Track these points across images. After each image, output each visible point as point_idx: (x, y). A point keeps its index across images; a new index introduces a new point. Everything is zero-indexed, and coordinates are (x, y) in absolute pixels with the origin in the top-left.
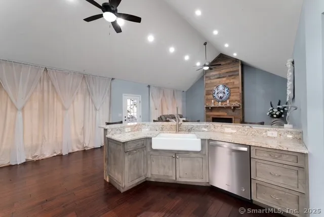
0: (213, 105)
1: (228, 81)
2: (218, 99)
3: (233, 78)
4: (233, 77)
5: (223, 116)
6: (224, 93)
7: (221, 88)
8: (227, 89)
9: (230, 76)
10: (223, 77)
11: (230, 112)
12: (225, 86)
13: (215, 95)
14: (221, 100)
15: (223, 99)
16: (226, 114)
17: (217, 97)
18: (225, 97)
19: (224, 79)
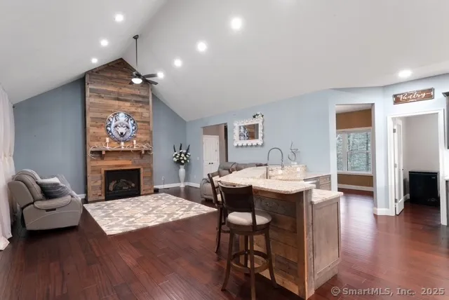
0: (108, 148)
1: (133, 109)
2: (118, 136)
3: (141, 107)
4: (141, 105)
5: (125, 166)
6: (128, 127)
7: (122, 117)
8: (132, 122)
9: (136, 102)
10: (126, 101)
11: (136, 158)
12: (129, 116)
13: (112, 128)
14: (122, 138)
15: (126, 137)
16: (130, 163)
17: (114, 133)
18: (128, 135)
19: (128, 104)
